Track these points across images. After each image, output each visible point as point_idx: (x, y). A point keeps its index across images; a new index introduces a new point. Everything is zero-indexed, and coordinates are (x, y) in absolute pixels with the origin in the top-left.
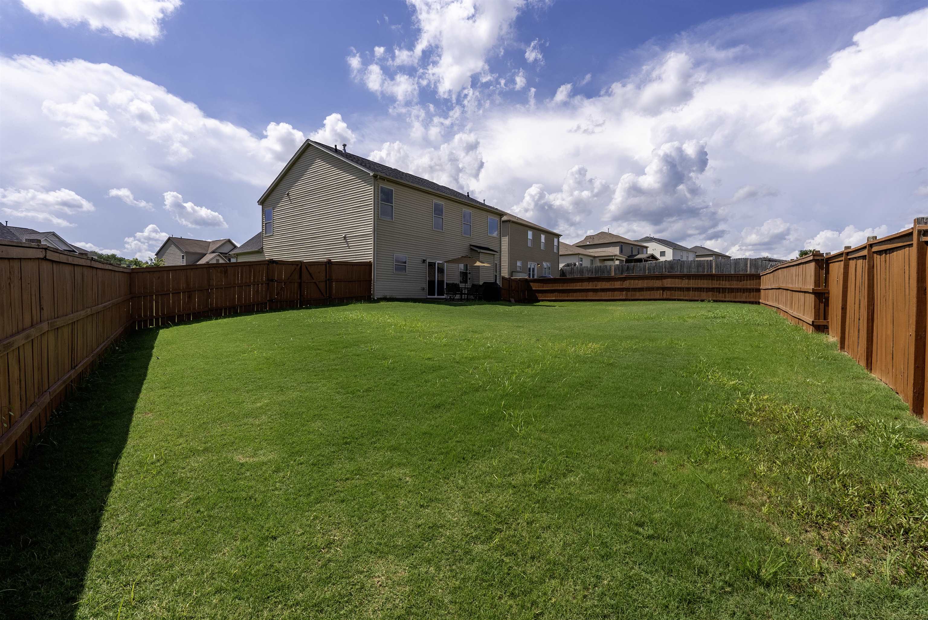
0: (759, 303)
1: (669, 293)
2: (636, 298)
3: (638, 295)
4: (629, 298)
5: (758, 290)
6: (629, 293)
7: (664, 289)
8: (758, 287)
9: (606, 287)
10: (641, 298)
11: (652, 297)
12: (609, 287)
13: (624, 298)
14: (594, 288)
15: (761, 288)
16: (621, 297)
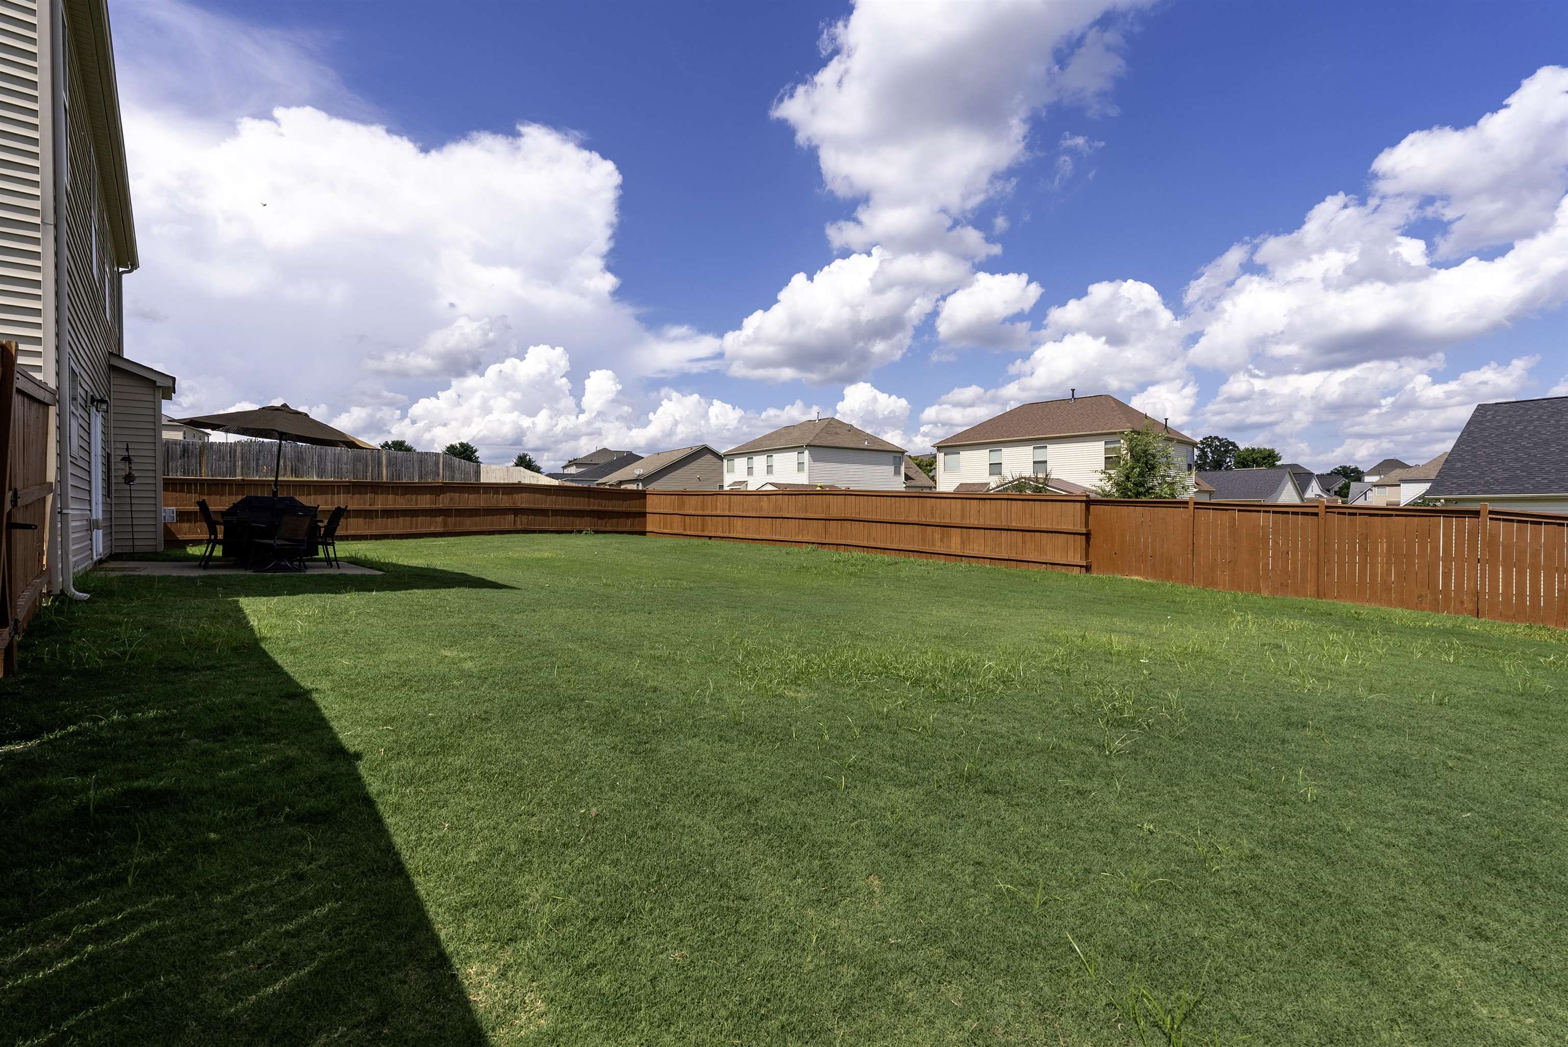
0: (644, 533)
1: (525, 519)
2: (465, 529)
3: (468, 523)
4: (450, 529)
5: (643, 515)
6: (449, 519)
7: (517, 512)
8: (641, 510)
9: (397, 507)
10: (474, 529)
11: (497, 528)
12: (405, 507)
13: (440, 529)
14: (367, 507)
15: (647, 510)
16: (432, 529)
